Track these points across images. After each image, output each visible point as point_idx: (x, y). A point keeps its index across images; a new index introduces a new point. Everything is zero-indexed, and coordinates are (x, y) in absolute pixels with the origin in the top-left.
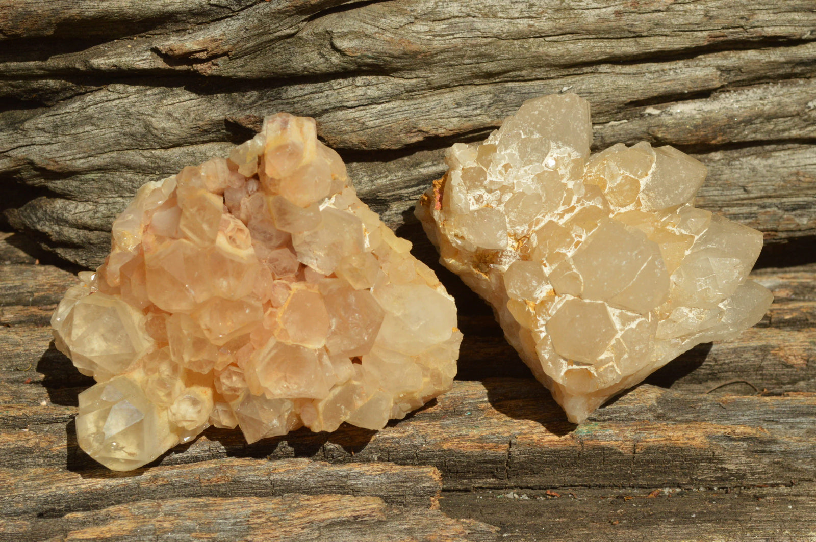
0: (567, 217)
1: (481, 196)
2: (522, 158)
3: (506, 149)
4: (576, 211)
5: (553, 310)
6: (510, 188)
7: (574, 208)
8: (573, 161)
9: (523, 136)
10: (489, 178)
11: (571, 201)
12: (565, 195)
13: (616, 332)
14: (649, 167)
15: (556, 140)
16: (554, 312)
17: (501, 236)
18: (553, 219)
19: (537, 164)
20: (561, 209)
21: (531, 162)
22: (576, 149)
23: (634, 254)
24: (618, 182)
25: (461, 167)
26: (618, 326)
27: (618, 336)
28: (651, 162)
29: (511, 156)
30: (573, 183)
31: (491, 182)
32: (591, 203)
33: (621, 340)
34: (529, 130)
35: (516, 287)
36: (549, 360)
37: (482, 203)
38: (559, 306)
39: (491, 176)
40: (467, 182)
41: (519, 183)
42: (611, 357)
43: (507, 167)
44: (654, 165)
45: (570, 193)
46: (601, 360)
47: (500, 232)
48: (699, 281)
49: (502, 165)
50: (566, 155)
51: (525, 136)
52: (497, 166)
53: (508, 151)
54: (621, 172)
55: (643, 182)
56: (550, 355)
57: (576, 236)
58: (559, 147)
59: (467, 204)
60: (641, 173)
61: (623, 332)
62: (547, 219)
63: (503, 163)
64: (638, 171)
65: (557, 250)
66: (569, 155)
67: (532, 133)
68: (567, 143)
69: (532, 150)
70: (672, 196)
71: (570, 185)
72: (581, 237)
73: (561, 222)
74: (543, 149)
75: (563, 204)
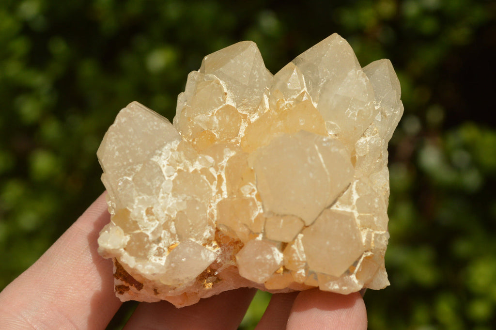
0: (224, 188)
1: (159, 249)
2: (150, 194)
3: (133, 202)
4: (224, 176)
5: (302, 256)
6: (169, 220)
7: (220, 177)
8: (178, 150)
9: (130, 179)
10: (149, 233)
11: (213, 176)
12: (205, 177)
13: (352, 214)
14: (221, 89)
15: (153, 154)
16: (304, 256)
17: (206, 256)
18: (218, 201)
19: (164, 184)
20: (214, 188)
21: (159, 188)
22: (170, 141)
23: (309, 161)
24: (217, 122)
25: (122, 250)
26: (348, 210)
27: (356, 215)
28: (219, 84)
29: (142, 202)
30: (197, 163)
31: (153, 233)
32: (226, 159)
33: (362, 214)
34: (129, 170)
35: (261, 273)
36: (341, 287)
37: (164, 251)
38: (302, 249)
39: (147, 230)
40: (140, 254)
41: (169, 210)
42: (369, 231)
43: (149, 212)
44: (221, 82)
45: (204, 171)
46: (367, 242)
47: (202, 255)
48: (348, 113)
49: (145, 214)
50: (171, 153)
51: (132, 177)
52: (142, 219)
53: (136, 201)
54: (211, 114)
55: (230, 102)
56: (338, 284)
57: (250, 194)
58: (160, 155)
59: (159, 266)
60: (223, 98)
61: (356, 208)
62: (214, 206)
63: (144, 212)
64: (219, 100)
65: (253, 219)
66: (172, 150)
67: (133, 170)
68: (162, 146)
69: (150, 180)
70: (258, 86)
71: (198, 166)
72: (253, 190)
73: (225, 195)
74: (155, 171)
75: (212, 184)
